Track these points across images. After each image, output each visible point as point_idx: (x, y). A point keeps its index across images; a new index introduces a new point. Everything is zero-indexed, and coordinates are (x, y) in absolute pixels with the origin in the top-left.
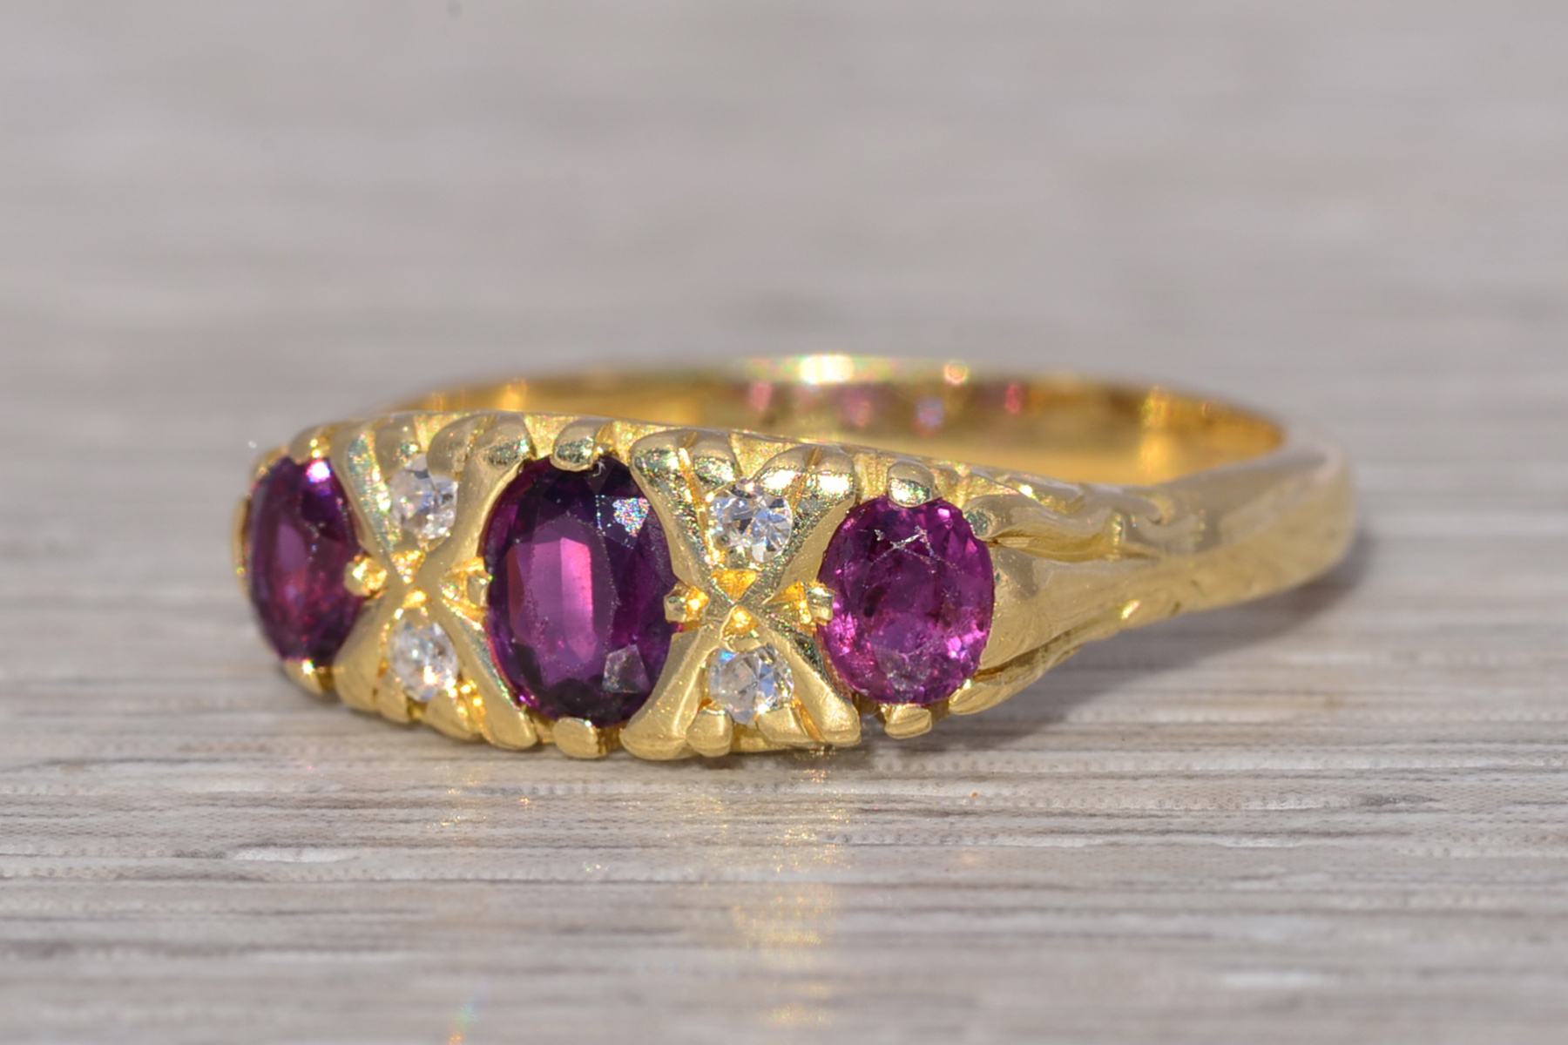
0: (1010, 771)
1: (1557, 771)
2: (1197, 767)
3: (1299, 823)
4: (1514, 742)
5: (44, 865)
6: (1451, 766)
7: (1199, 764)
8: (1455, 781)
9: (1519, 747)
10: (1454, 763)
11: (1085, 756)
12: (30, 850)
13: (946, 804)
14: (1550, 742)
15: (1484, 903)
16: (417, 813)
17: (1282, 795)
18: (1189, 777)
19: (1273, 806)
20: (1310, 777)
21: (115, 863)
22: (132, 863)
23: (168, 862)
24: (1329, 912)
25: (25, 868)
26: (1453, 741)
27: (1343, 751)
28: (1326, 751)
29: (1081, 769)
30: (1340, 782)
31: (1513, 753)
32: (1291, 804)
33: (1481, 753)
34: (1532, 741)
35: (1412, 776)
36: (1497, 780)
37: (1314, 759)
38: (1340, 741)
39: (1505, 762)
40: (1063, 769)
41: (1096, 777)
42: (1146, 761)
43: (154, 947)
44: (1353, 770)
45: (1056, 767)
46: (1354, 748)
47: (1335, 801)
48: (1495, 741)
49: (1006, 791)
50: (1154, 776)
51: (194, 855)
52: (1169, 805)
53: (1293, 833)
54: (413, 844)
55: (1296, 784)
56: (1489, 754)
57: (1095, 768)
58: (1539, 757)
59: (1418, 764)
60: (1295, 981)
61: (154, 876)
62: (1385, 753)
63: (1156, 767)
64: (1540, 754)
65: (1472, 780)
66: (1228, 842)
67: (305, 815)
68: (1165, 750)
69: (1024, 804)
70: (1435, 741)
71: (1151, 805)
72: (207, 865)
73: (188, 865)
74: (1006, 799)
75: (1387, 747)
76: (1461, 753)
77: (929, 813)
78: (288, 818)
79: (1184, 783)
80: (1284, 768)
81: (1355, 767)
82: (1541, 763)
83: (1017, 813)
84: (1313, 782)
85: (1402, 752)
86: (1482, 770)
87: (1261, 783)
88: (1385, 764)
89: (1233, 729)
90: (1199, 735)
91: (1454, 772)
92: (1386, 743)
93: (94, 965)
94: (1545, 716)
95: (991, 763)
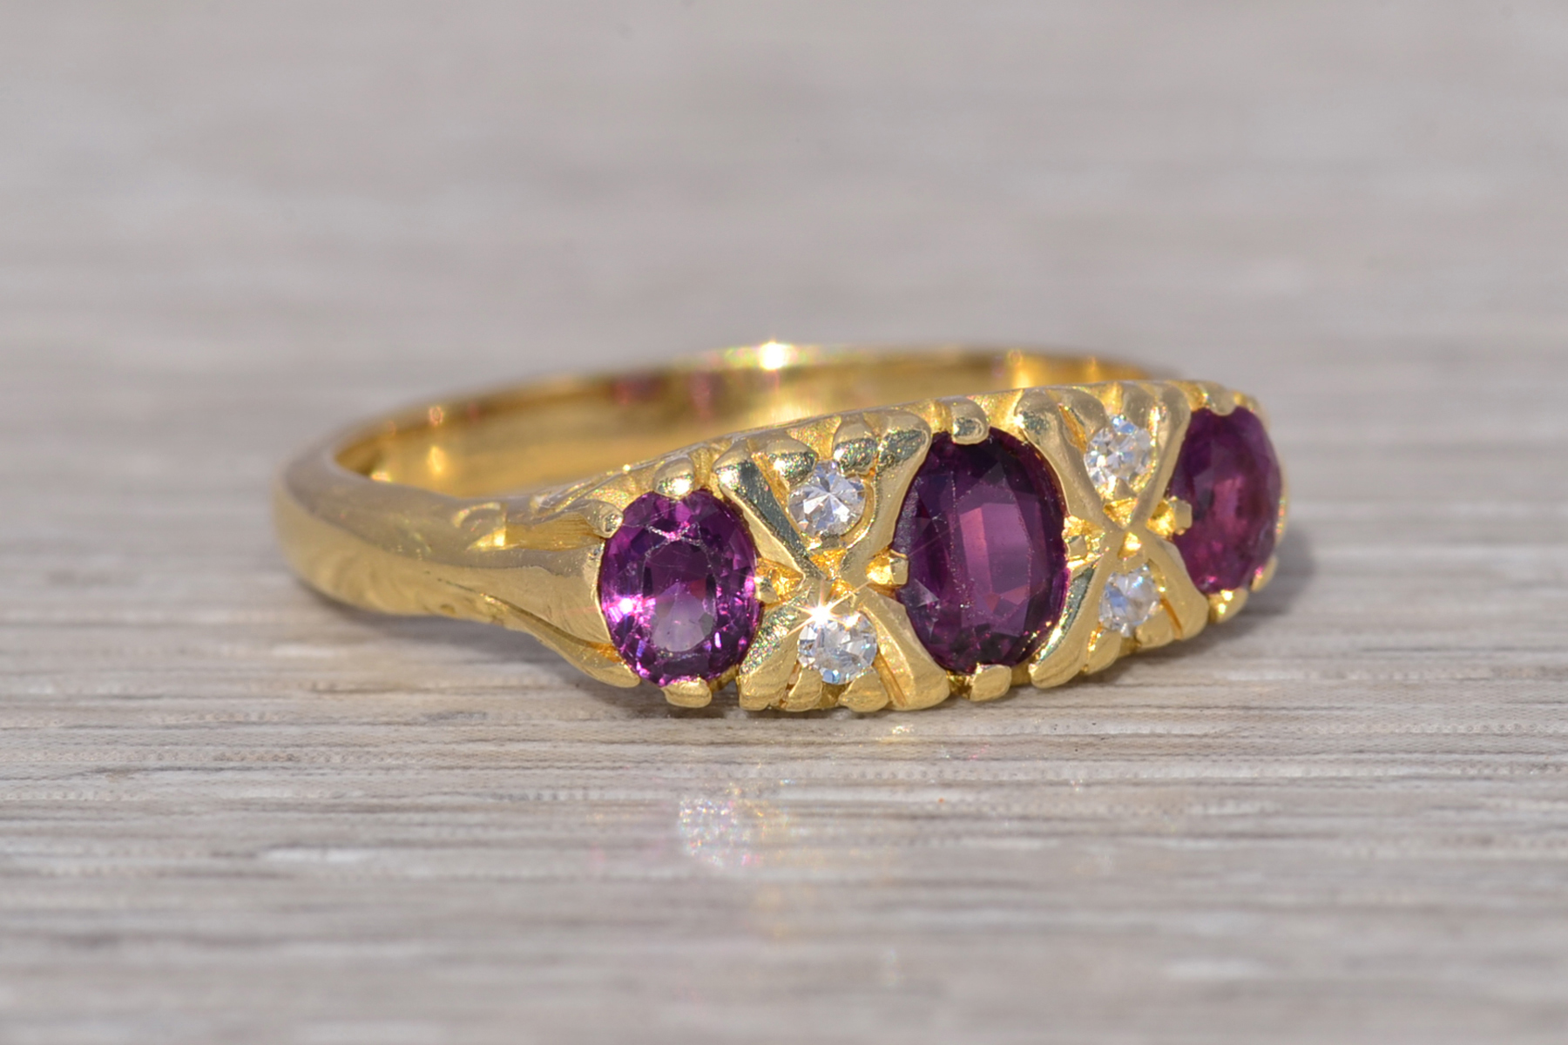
0: (973, 779)
1: (1472, 779)
2: (1144, 775)
3: (1237, 826)
4: (1433, 752)
5: (91, 865)
6: (1376, 774)
7: (1146, 772)
8: (1380, 788)
9: (1438, 757)
10: (1379, 772)
11: (1040, 764)
12: (78, 849)
13: (915, 809)
14: (1466, 752)
15: (1407, 898)
16: (432, 817)
17: (1222, 800)
18: (1137, 784)
19: (1213, 811)
20: (1247, 785)
21: (157, 862)
22: (172, 862)
23: (205, 862)
24: (1265, 909)
25: (74, 867)
26: (1378, 752)
27: (1277, 760)
28: (1261, 760)
29: (1038, 777)
30: (1274, 789)
31: (1433, 763)
32: (1230, 808)
33: (1403, 763)
34: (1450, 752)
35: (1340, 783)
36: (1417, 787)
37: (1251, 768)
38: (1275, 751)
39: (1425, 770)
40: (1021, 777)
41: (1051, 784)
42: (1097, 770)
43: (193, 939)
44: (1286, 778)
45: (1016, 775)
46: (1287, 758)
47: (1269, 806)
48: (1415, 752)
49: (970, 797)
50: (1104, 783)
51: (229, 855)
52: (1119, 809)
53: (1233, 836)
54: (428, 845)
55: (1235, 790)
56: (1411, 763)
57: (1051, 776)
58: (1456, 766)
59: (1346, 772)
60: (1233, 970)
61: (191, 874)
62: (1315, 762)
63: (1106, 775)
64: (1458, 763)
65: (1395, 787)
66: (1172, 843)
67: (330, 819)
68: (1115, 760)
69: (986, 809)
70: (1361, 752)
71: (1102, 810)
72: (241, 864)
73: (222, 864)
74: (969, 804)
75: (1317, 757)
76: (1385, 763)
77: (899, 817)
78: (314, 821)
79: (1131, 790)
80: (1223, 776)
81: (1288, 775)
82: (1457, 772)
83: (979, 817)
84: (1248, 789)
85: (1331, 762)
86: (1403, 778)
87: (1204, 790)
88: (1316, 772)
89: (1177, 741)
90: (1144, 746)
91: (1379, 780)
92: (1317, 753)
93: (138, 955)
94: (1462, 729)
95: (956, 772)
